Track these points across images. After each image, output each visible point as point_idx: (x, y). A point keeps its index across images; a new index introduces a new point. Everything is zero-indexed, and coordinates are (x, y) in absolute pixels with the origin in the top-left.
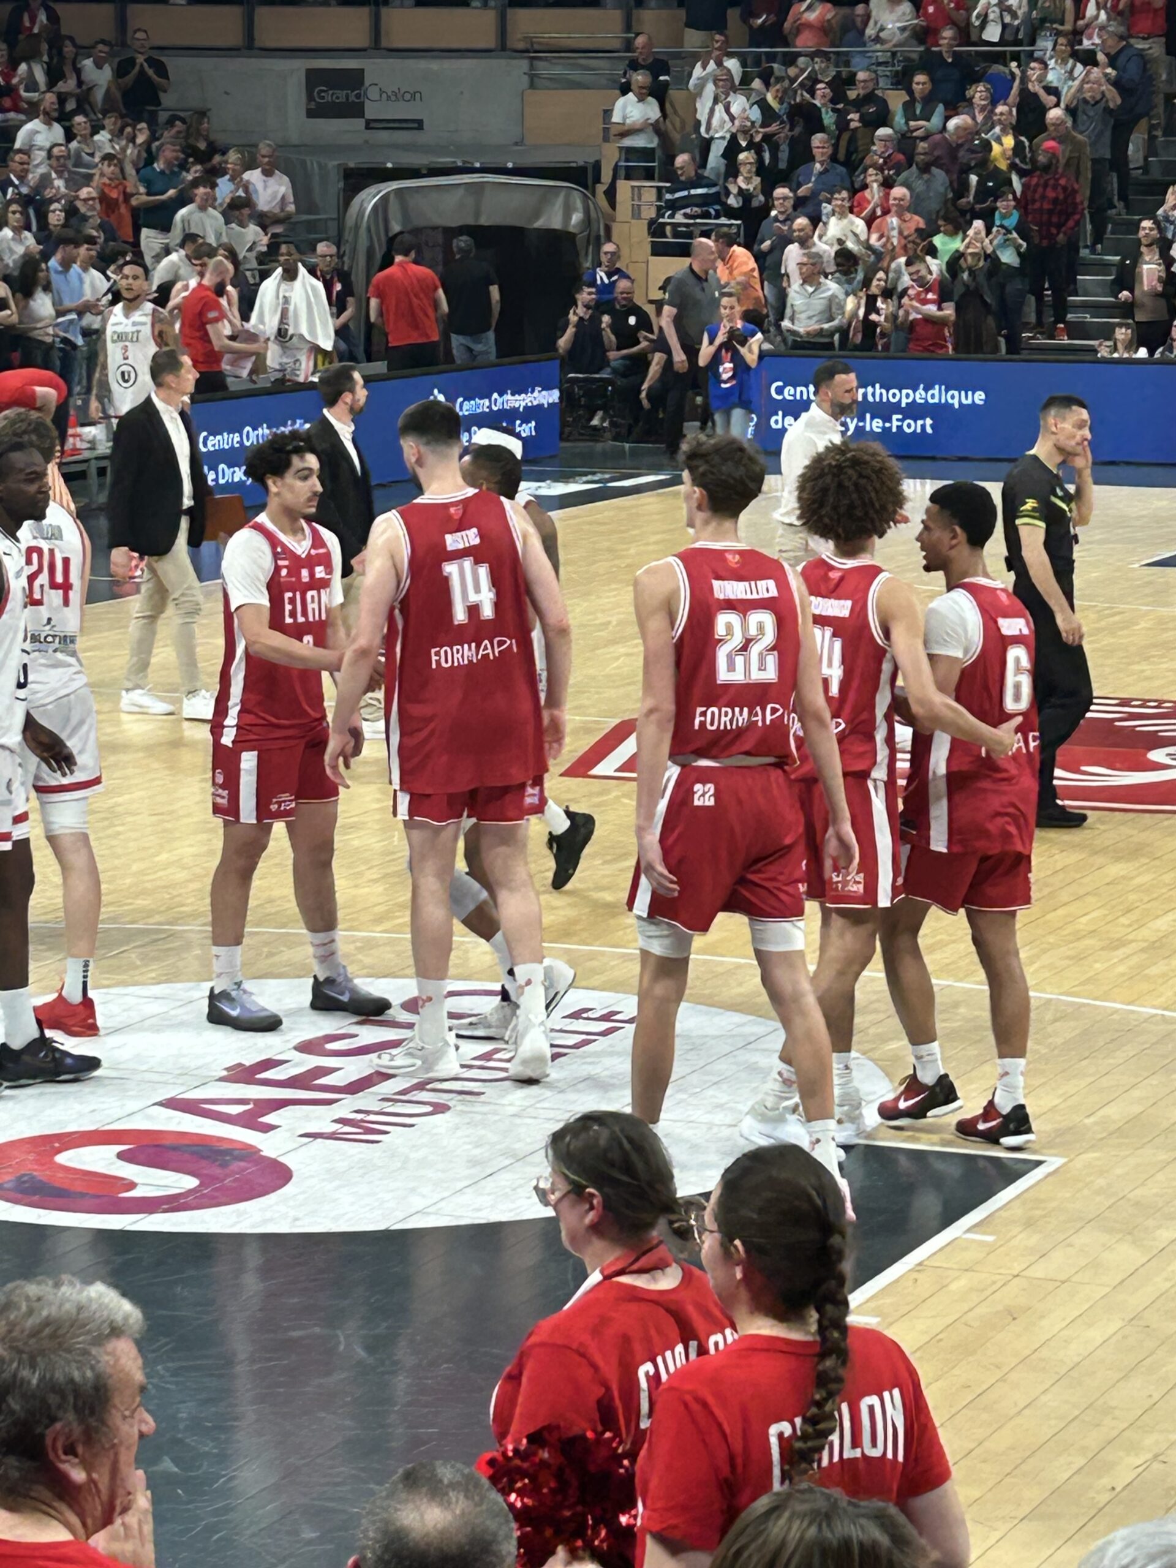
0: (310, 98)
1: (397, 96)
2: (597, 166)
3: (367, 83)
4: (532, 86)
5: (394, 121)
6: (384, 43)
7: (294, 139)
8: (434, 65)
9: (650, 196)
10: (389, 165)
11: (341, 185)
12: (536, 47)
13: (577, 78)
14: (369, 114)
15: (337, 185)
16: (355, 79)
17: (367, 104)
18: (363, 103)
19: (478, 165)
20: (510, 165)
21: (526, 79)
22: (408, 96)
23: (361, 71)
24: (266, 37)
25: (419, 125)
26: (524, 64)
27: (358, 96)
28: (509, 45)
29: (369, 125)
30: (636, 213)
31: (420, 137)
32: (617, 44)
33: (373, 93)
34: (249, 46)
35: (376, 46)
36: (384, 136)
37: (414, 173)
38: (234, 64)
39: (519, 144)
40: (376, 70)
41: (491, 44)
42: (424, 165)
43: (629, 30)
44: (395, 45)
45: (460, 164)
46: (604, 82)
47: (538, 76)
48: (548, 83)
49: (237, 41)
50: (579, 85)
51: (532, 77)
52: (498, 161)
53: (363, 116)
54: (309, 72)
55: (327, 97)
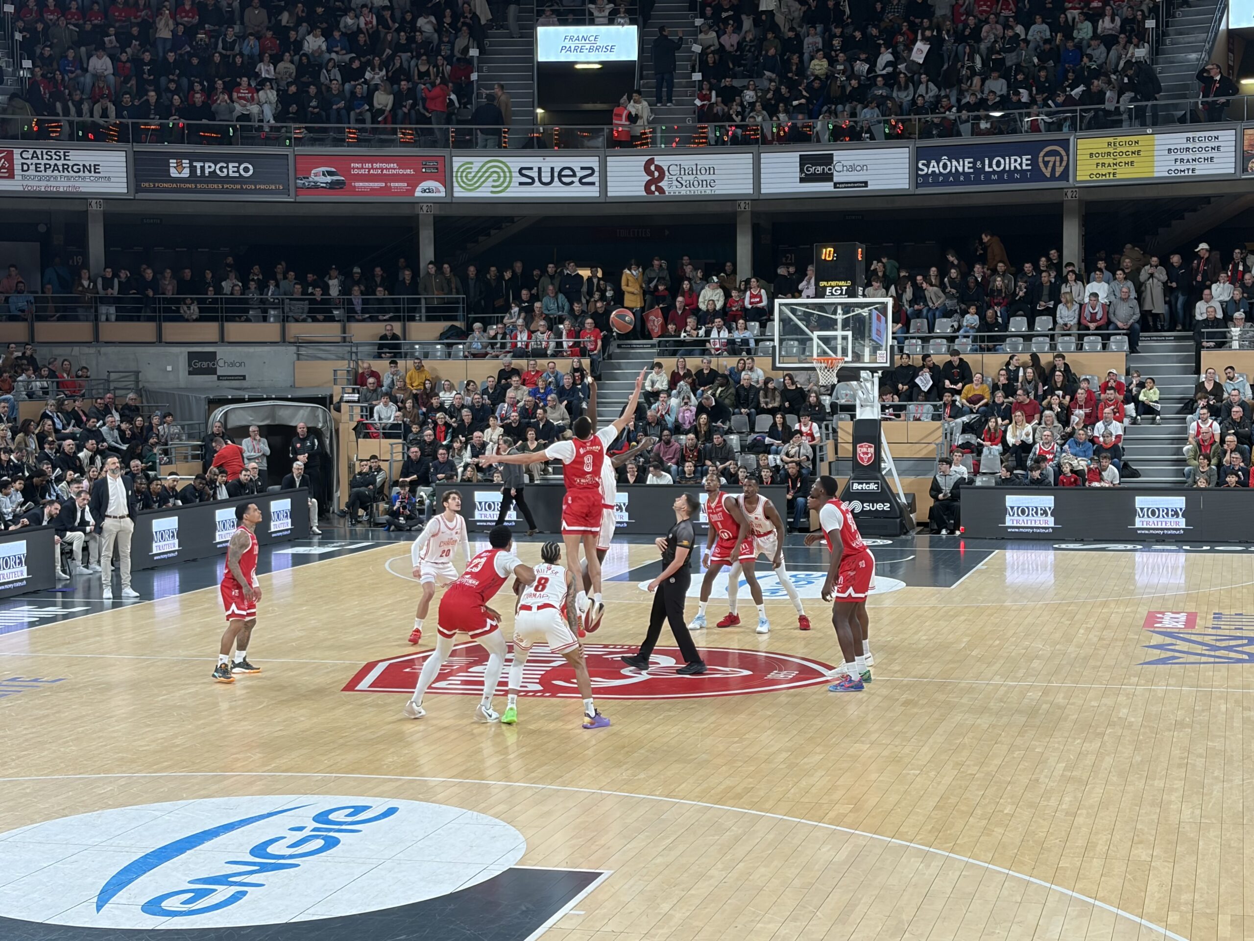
0: (190, 365)
1: (233, 364)
2: (331, 397)
3: (218, 359)
4: (298, 359)
6: (226, 340)
7: (182, 385)
8: (251, 349)
9: (357, 410)
10: (230, 397)
11: (206, 407)
12: (300, 341)
13: (319, 355)
14: (219, 373)
15: (204, 407)
16: (212, 356)
17: (218, 368)
18: (216, 368)
19: (273, 396)
20: (289, 396)
21: (295, 356)
22: (238, 364)
23: (215, 353)
24: (166, 337)
25: (244, 378)
26: (294, 348)
27: (214, 365)
28: (287, 340)
29: (219, 378)
30: (351, 419)
31: (244, 384)
32: (339, 339)
33: (221, 363)
34: (160, 341)
35: (222, 340)
36: (227, 383)
37: (242, 400)
38: (152, 350)
39: (293, 386)
40: (222, 352)
41: (278, 340)
42: (247, 397)
43: (344, 332)
44: (231, 340)
45: (265, 396)
46: (335, 357)
47: (301, 354)
48: (306, 358)
49: (154, 339)
50: (321, 358)
51: (298, 355)
52: (283, 395)
53: (216, 374)
54: (189, 353)
55: (198, 365)
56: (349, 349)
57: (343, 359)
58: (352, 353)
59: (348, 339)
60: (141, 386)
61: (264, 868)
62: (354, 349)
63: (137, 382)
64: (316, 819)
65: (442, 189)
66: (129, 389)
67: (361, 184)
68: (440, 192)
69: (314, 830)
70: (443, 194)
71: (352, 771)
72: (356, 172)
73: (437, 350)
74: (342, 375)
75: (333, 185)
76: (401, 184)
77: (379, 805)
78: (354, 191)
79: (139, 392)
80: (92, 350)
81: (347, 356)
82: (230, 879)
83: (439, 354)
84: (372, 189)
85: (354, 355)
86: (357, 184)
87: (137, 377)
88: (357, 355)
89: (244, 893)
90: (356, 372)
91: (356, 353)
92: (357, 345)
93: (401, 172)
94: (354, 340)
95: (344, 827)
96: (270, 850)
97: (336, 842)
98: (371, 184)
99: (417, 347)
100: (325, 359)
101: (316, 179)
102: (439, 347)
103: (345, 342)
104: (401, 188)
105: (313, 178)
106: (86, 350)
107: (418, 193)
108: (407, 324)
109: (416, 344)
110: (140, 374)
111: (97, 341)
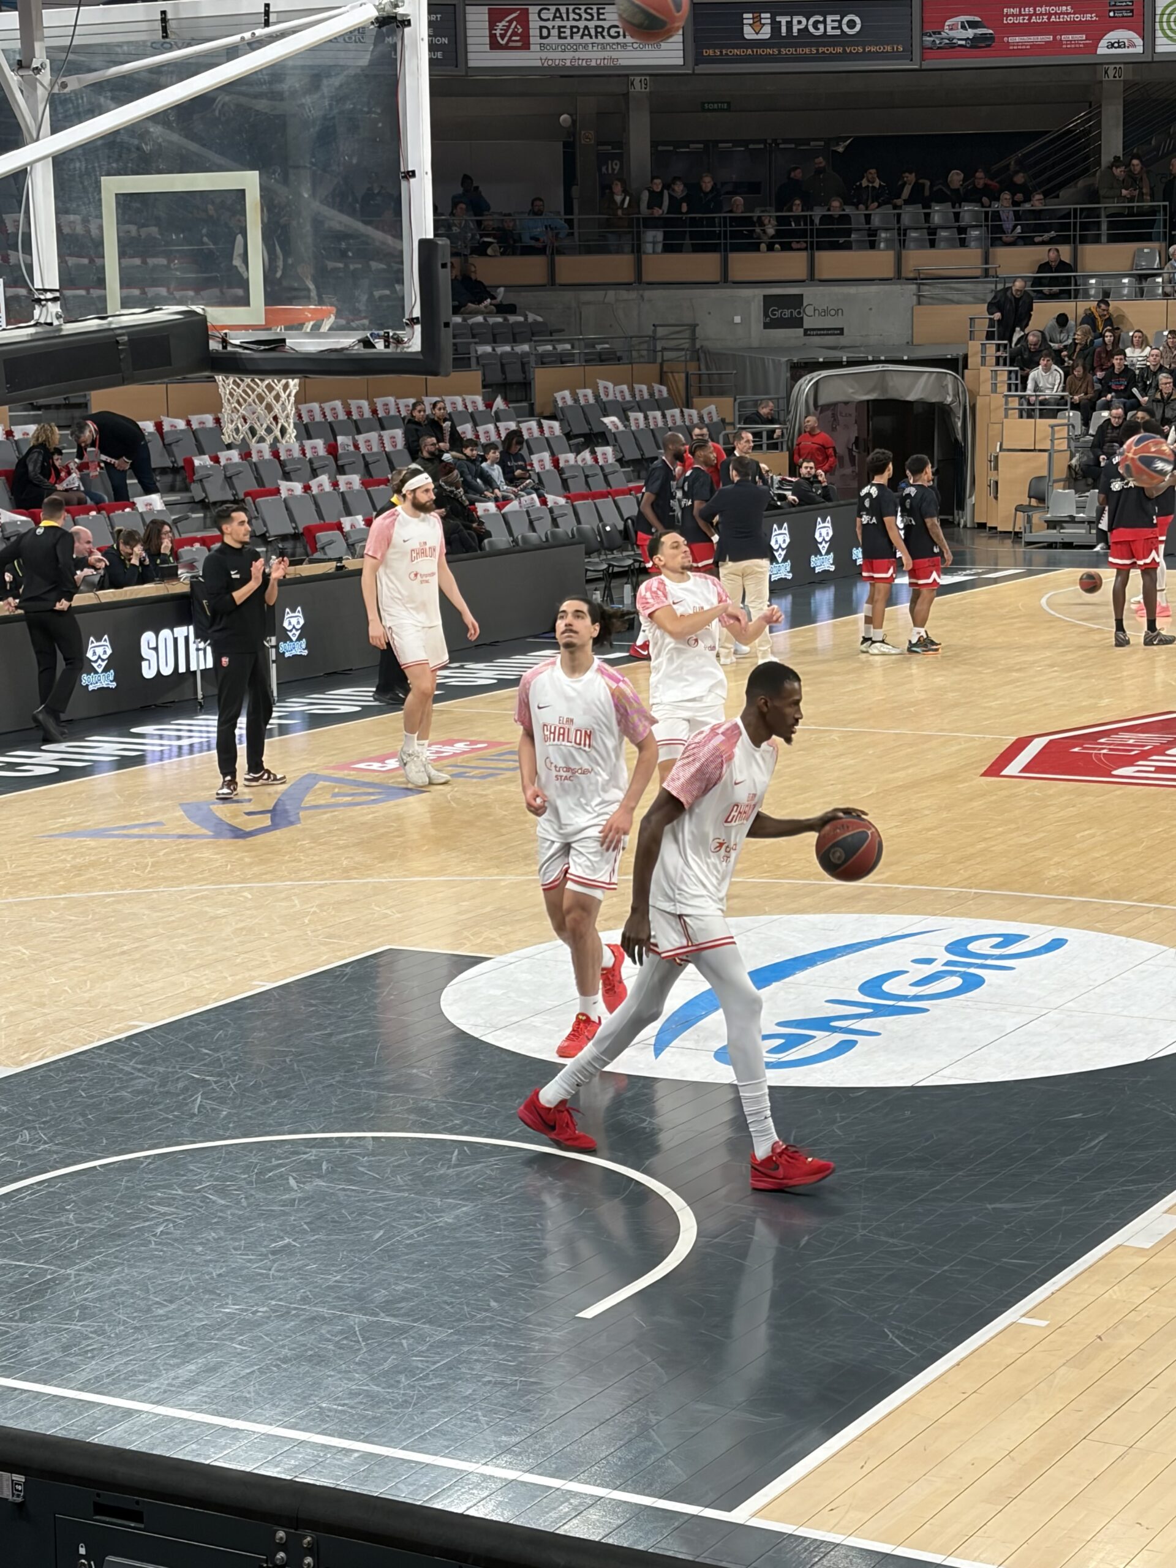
0: (766, 315)
1: (826, 312)
2: (966, 357)
3: (805, 304)
4: (919, 303)
5: (823, 329)
6: (817, 277)
7: (755, 343)
8: (852, 290)
9: (1003, 377)
10: (821, 360)
11: (789, 375)
12: (922, 276)
13: (950, 297)
14: (806, 326)
15: (786, 374)
16: (797, 301)
17: (805, 318)
18: (802, 318)
19: (883, 358)
20: (905, 358)
21: (915, 298)
22: (833, 312)
23: (800, 297)
24: (735, 274)
25: (841, 331)
26: (914, 287)
27: (799, 313)
28: (903, 275)
29: (807, 332)
30: (994, 389)
31: (842, 340)
32: (978, 273)
33: (809, 310)
34: (725, 280)
35: (812, 278)
36: (816, 340)
37: (838, 364)
38: (713, 293)
39: (910, 344)
40: (812, 295)
41: (891, 275)
42: (845, 359)
43: (987, 263)
44: (825, 277)
45: (870, 358)
46: (970, 299)
47: (923, 296)
48: (930, 301)
49: (716, 277)
50: (952, 302)
51: (919, 296)
52: (896, 355)
53: (803, 327)
54: (765, 296)
55: (778, 314)
59: (991, 272)
60: (698, 346)
61: (879, 1011)
63: (693, 338)
64: (951, 948)
65: (1139, 41)
66: (683, 349)
67: (1018, 39)
68: (1134, 46)
69: (947, 964)
70: (1140, 50)
71: (1001, 886)
72: (1011, 20)
73: (1124, 286)
75: (976, 43)
76: (1077, 37)
77: (1040, 934)
78: (1006, 50)
79: (697, 354)
80: (633, 295)
82: (833, 1024)
83: (1126, 291)
84: (1034, 46)
86: (1011, 39)
87: (693, 332)
89: (854, 1043)
93: (1078, 17)
94: (1002, 273)
95: (989, 962)
96: (887, 987)
97: (979, 982)
98: (1032, 38)
99: (1093, 281)
100: (959, 303)
101: (952, 34)
102: (1126, 281)
103: (987, 276)
104: (1077, 42)
105: (947, 32)
106: (624, 294)
107: (1102, 49)
108: (1080, 247)
109: (1092, 277)
110: (697, 329)
111: (638, 281)
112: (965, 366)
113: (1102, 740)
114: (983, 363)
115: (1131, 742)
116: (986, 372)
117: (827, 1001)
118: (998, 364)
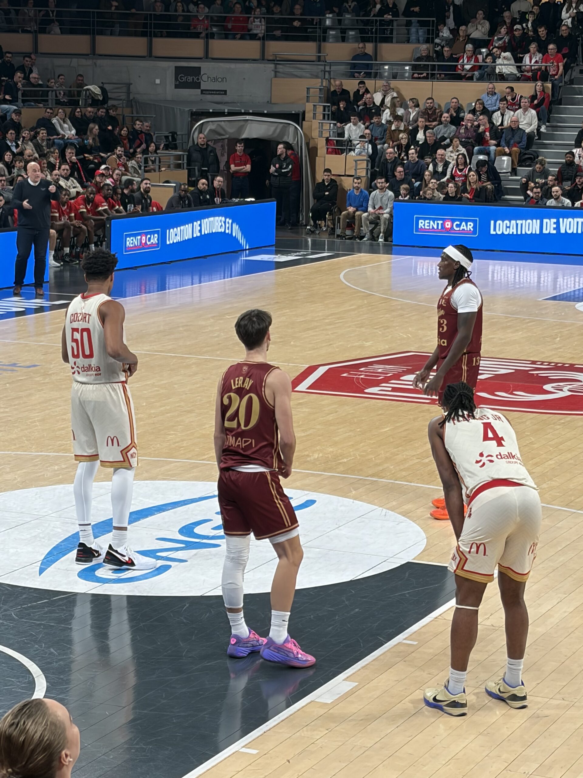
0: (176, 79)
1: (215, 79)
2: (304, 114)
3: (202, 73)
4: (276, 76)
6: (210, 56)
7: (169, 98)
8: (233, 66)
10: (211, 111)
11: (190, 119)
12: (278, 59)
13: (295, 73)
14: (203, 87)
15: (187, 118)
16: (197, 71)
17: (202, 82)
18: (200, 83)
19: (251, 111)
20: (265, 112)
21: (273, 73)
22: (220, 80)
23: (199, 68)
24: (157, 52)
25: (225, 92)
26: (272, 66)
27: (198, 79)
28: (266, 58)
29: (203, 92)
30: (321, 135)
31: (225, 98)
33: (205, 78)
34: (150, 55)
35: (207, 56)
36: (209, 97)
37: (222, 114)
38: (143, 63)
39: (269, 102)
40: (206, 67)
41: (257, 56)
42: (226, 111)
43: (319, 52)
44: (215, 57)
45: (243, 111)
46: (308, 75)
47: (278, 72)
48: (283, 75)
49: (144, 53)
50: (297, 76)
51: (276, 72)
52: (259, 110)
53: (200, 88)
54: (176, 68)
55: (184, 79)
56: (323, 67)
57: (317, 77)
58: (325, 71)
59: (322, 58)
60: (131, 98)
61: (189, 546)
62: (327, 68)
63: (128, 93)
66: (121, 100)
73: (406, 71)
74: (315, 93)
79: (131, 103)
80: (89, 62)
81: (321, 74)
82: (158, 554)
85: (327, 74)
87: (129, 89)
88: (330, 74)
89: (169, 567)
90: (329, 90)
91: (329, 72)
92: (330, 64)
94: (328, 59)
99: (386, 67)
100: (300, 77)
102: (407, 68)
103: (319, 61)
106: (83, 61)
108: (379, 45)
109: (386, 64)
110: (131, 86)
111: (93, 53)
112: (304, 119)
113: (362, 369)
114: (314, 118)
115: (380, 371)
116: (315, 124)
117: (157, 539)
118: (324, 118)
